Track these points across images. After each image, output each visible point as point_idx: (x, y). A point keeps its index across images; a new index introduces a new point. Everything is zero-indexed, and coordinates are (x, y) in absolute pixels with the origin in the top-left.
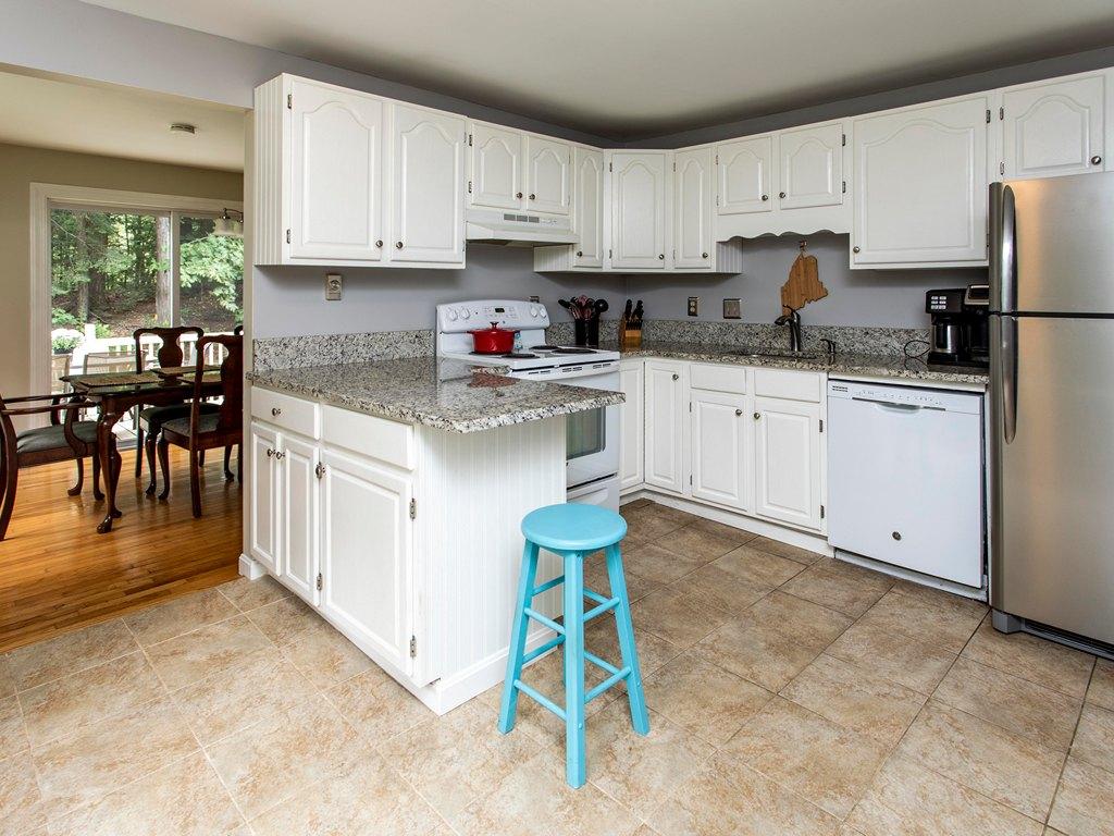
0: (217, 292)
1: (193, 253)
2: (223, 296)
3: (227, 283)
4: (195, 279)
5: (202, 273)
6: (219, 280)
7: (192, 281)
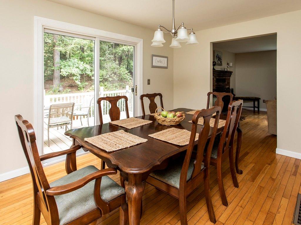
0: (74, 78)
1: (66, 65)
2: (76, 79)
3: (78, 75)
4: (67, 73)
5: (70, 71)
6: (75, 74)
7: (67, 74)
